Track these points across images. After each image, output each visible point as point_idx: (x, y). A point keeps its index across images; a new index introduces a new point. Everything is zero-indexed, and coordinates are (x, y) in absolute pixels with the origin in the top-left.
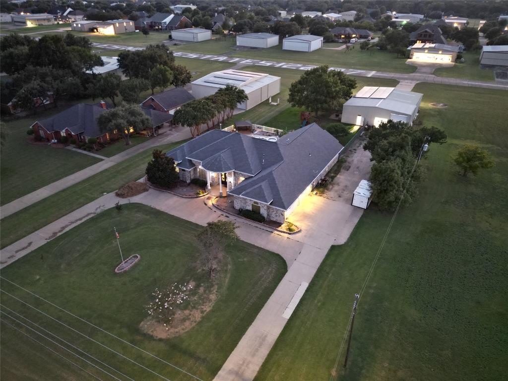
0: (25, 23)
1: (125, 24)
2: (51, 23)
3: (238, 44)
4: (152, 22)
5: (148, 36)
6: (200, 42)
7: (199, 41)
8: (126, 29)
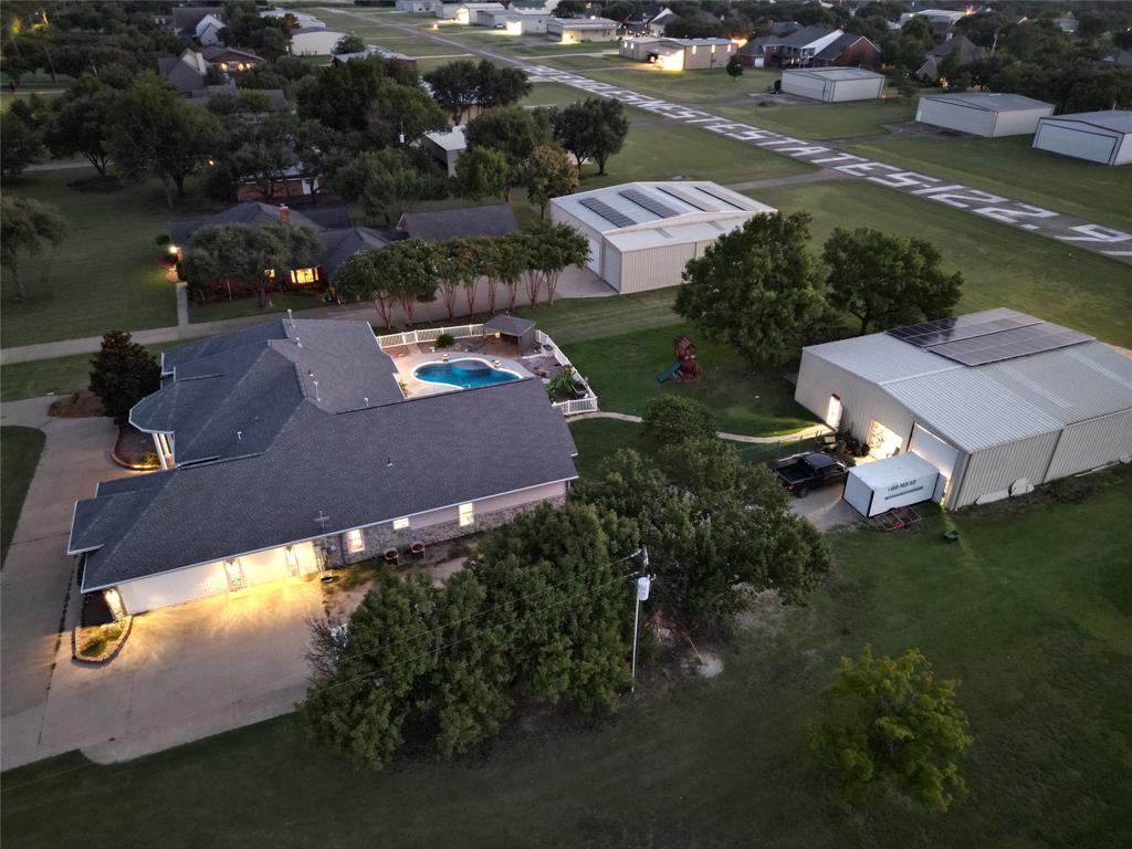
0: (559, 35)
1: (713, 49)
2: (607, 39)
3: (918, 119)
4: (781, 48)
5: (737, 78)
6: (836, 103)
7: (835, 100)
8: (713, 61)
